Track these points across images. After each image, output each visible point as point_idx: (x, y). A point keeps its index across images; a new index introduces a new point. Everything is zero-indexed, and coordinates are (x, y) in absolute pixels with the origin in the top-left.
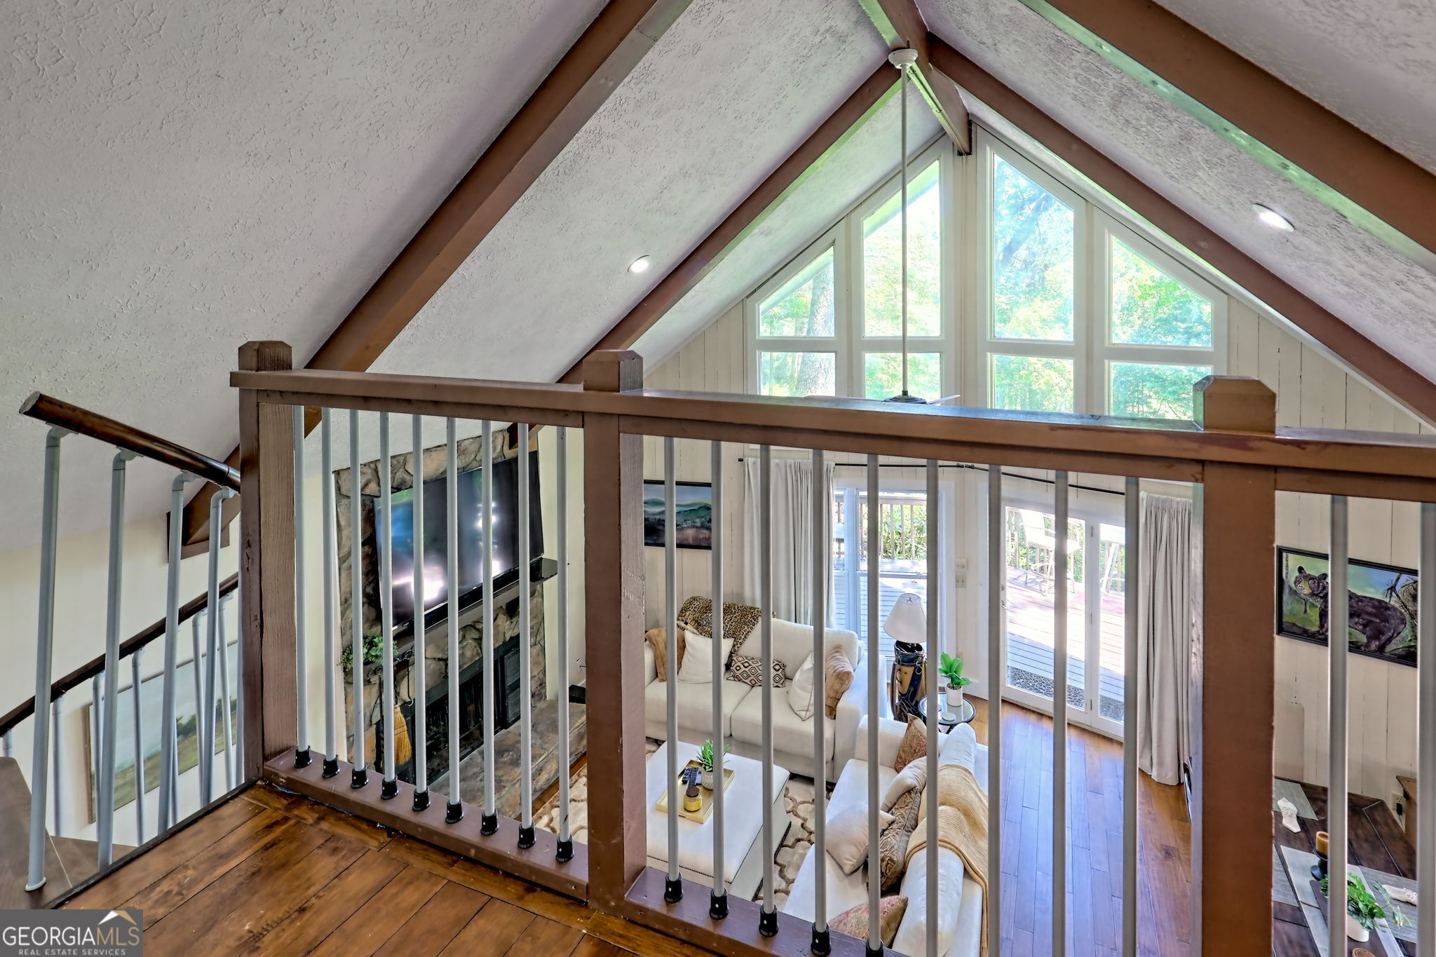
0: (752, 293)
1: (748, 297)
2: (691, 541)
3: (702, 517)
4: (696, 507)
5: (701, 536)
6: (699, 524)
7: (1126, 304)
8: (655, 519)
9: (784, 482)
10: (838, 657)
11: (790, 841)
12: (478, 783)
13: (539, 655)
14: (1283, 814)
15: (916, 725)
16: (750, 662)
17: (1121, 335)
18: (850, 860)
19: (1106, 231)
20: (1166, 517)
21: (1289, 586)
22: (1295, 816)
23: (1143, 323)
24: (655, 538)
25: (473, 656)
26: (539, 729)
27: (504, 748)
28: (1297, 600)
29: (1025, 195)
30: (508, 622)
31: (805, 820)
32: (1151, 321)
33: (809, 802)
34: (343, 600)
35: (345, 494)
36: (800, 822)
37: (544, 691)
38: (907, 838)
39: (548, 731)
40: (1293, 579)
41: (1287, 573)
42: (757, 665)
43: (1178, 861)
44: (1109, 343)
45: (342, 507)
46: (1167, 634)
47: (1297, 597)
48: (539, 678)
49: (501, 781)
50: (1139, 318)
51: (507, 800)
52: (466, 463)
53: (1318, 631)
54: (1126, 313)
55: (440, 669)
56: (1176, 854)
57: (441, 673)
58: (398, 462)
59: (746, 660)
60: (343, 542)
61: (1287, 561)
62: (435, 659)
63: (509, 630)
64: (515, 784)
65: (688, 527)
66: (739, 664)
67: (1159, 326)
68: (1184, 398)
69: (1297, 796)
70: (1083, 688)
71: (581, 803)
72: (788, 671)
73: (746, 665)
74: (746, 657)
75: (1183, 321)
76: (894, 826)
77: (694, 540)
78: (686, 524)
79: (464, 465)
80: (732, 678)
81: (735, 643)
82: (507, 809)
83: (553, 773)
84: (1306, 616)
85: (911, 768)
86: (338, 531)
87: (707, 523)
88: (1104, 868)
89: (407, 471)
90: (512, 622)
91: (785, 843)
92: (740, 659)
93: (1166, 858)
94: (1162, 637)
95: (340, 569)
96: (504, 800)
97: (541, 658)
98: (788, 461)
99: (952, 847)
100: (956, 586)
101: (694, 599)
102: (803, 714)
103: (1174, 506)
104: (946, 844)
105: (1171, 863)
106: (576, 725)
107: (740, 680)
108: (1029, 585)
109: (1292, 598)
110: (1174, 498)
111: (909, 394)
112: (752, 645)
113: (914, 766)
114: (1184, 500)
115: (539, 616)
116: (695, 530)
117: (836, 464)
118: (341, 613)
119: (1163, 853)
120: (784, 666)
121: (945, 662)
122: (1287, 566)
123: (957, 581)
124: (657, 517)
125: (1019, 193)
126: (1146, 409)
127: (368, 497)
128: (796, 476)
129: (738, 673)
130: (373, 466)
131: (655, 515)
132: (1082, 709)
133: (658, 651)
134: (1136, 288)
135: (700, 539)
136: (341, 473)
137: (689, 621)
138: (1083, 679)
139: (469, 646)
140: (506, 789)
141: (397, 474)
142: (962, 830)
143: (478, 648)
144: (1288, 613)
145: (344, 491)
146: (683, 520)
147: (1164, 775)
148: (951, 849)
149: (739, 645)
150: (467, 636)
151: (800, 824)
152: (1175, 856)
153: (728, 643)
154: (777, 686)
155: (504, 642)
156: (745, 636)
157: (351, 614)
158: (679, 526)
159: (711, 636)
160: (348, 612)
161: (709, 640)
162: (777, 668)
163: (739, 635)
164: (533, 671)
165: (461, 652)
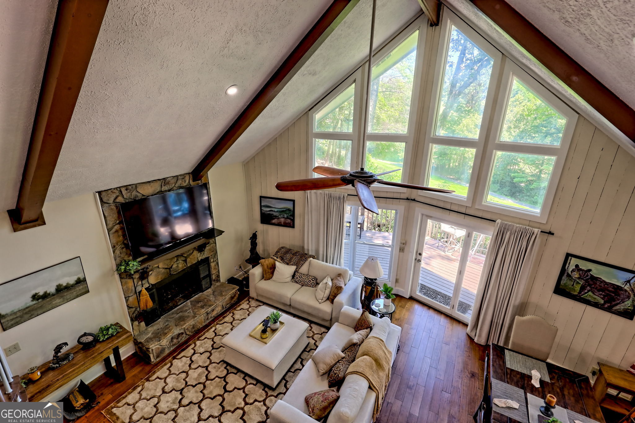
0: (312, 108)
1: (310, 110)
2: (282, 224)
3: (287, 214)
4: (285, 210)
5: (287, 222)
6: (286, 217)
7: (518, 118)
9: (323, 201)
10: (339, 279)
11: (308, 349)
12: (187, 314)
13: (215, 266)
14: (533, 378)
15: (365, 314)
16: (302, 276)
17: (506, 136)
18: (322, 370)
19: (511, 73)
20: (508, 233)
21: (568, 272)
22: (539, 380)
23: (525, 127)
24: (267, 221)
25: (183, 267)
26: (215, 294)
27: (199, 300)
28: (570, 280)
29: (475, 58)
30: (199, 254)
31: (316, 341)
32: (529, 127)
33: (319, 334)
34: (113, 246)
35: (105, 202)
36: (314, 342)
37: (219, 279)
38: (348, 366)
39: (218, 295)
40: (571, 270)
41: (568, 267)
42: (305, 277)
43: (477, 380)
44: (498, 141)
45: (106, 207)
46: (496, 286)
47: (570, 278)
48: (216, 274)
49: (195, 314)
50: (523, 125)
51: (198, 321)
52: (170, 188)
53: (577, 295)
54: (517, 122)
55: (167, 272)
56: (477, 376)
57: (168, 273)
58: (132, 187)
60: (109, 222)
61: (570, 261)
62: (164, 268)
63: (200, 257)
64: (201, 315)
65: (281, 218)
66: (297, 276)
67: (533, 129)
68: (537, 163)
69: (543, 369)
70: (451, 295)
71: (228, 324)
72: (318, 281)
73: (301, 277)
74: (301, 274)
75: (545, 127)
76: (344, 360)
77: (284, 223)
78: (280, 216)
79: (169, 189)
80: (295, 282)
81: (297, 267)
82: (198, 324)
83: (219, 311)
84: (572, 287)
85: (358, 334)
86: (105, 218)
87: (289, 217)
88: (442, 378)
89: (138, 192)
90: (201, 254)
91: (306, 350)
92: (298, 274)
93: (471, 377)
94: (492, 288)
95: (109, 234)
96: (196, 321)
97: (217, 267)
98: (326, 192)
99: (365, 377)
100: (400, 252)
101: (282, 248)
102: (320, 301)
103: (515, 228)
104: (362, 375)
105: (473, 380)
106: (230, 294)
107: (297, 283)
108: (439, 248)
109: (568, 278)
110: (515, 224)
111: (365, 170)
112: (304, 269)
113: (360, 334)
114: (521, 226)
115: (215, 251)
116: (284, 219)
117: (348, 195)
118: (113, 251)
119: (471, 375)
120: (317, 279)
121: (385, 287)
122: (570, 263)
123: (400, 250)
124: (268, 212)
125: (473, 58)
126: (517, 167)
127: (118, 203)
128: (329, 199)
129: (297, 280)
130: (118, 189)
131: (267, 211)
132: (449, 308)
133: (265, 270)
134: (526, 110)
135: (286, 223)
136: (102, 193)
137: (278, 257)
138: (452, 292)
139: (180, 263)
140: (197, 317)
141: (133, 193)
142: (372, 369)
143: (185, 264)
144: (563, 285)
145: (105, 200)
146: (279, 214)
147: (480, 341)
148: (364, 377)
149: (298, 269)
150: (179, 259)
151: (313, 343)
152: (476, 377)
153: (293, 268)
154: (312, 287)
155: (198, 261)
156: (301, 266)
157: (118, 252)
158: (277, 216)
159: (288, 264)
160: (116, 251)
161: (286, 266)
162: (313, 279)
163: (298, 265)
164: (213, 272)
165: (176, 265)
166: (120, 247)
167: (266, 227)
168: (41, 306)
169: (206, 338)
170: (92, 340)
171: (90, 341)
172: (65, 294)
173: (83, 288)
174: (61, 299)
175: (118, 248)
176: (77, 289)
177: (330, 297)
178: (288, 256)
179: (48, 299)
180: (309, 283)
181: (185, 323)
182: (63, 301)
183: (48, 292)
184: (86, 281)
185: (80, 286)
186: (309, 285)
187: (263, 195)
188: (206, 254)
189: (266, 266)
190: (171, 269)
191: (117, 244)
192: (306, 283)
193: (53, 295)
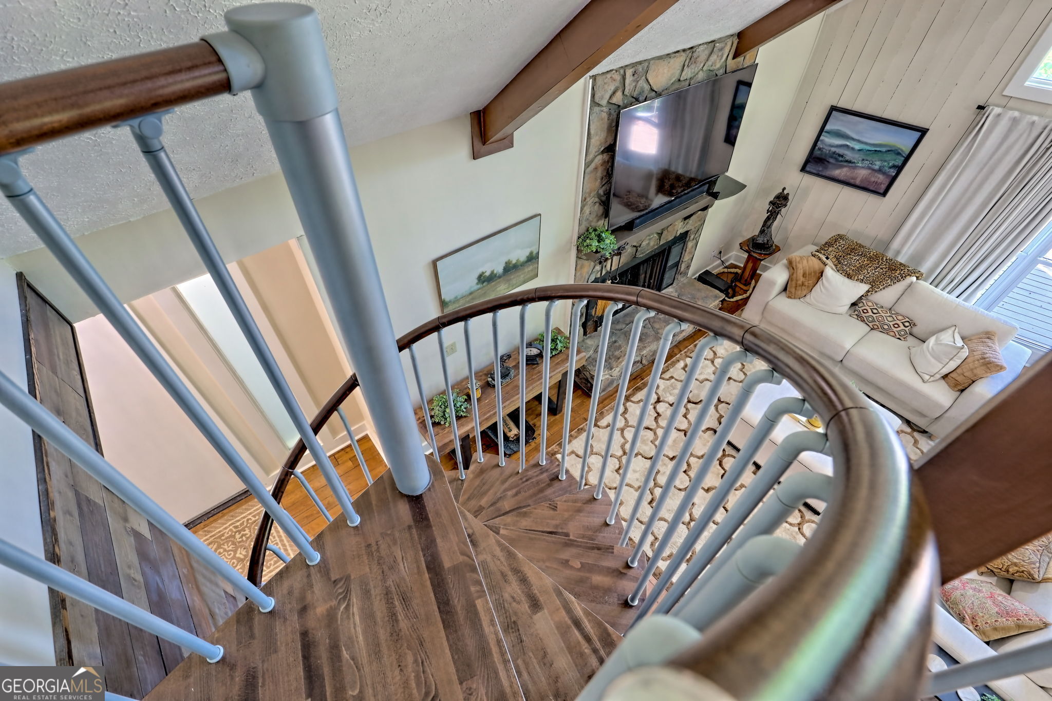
2: (858, 182)
3: (885, 161)
4: (884, 149)
5: (873, 179)
6: (876, 167)
8: (830, 151)
13: (692, 247)
16: (879, 310)
24: (820, 169)
25: (654, 245)
30: (683, 223)
34: (583, 199)
35: (597, 102)
37: (688, 271)
42: (886, 315)
45: (595, 114)
48: (688, 263)
55: (633, 252)
57: (633, 255)
58: (643, 68)
59: (875, 307)
60: (590, 150)
63: (681, 229)
65: (863, 168)
66: (867, 308)
72: (916, 331)
73: (875, 311)
74: (876, 304)
77: (862, 181)
78: (862, 163)
79: (691, 75)
80: (855, 317)
81: (871, 289)
86: (587, 139)
87: (887, 168)
89: (647, 80)
92: (870, 304)
95: (584, 174)
101: (841, 237)
102: (925, 376)
107: (862, 321)
112: (887, 297)
115: (703, 220)
116: (869, 171)
118: (581, 208)
120: (916, 326)
124: (833, 149)
127: (614, 106)
129: (863, 315)
130: (622, 71)
131: (832, 146)
133: (795, 275)
135: (869, 182)
136: (598, 80)
137: (831, 257)
139: (654, 238)
141: (639, 83)
143: (658, 241)
145: (597, 100)
146: (860, 159)
149: (873, 292)
153: (863, 288)
154: (899, 339)
155: (675, 237)
156: (884, 288)
157: (587, 210)
158: (854, 163)
159: (849, 276)
160: (585, 208)
161: (846, 280)
162: (907, 324)
163: (875, 285)
164: (686, 258)
165: (647, 242)
166: (591, 200)
167: (808, 179)
168: (485, 293)
169: (672, 377)
170: (536, 353)
171: (533, 354)
172: (512, 277)
173: (532, 270)
174: (507, 285)
175: (590, 201)
176: (526, 270)
177: (953, 375)
178: (855, 260)
179: (493, 283)
180: (895, 330)
181: (645, 347)
182: (508, 288)
183: (495, 272)
184: (538, 258)
185: (530, 265)
186: (892, 334)
187: (842, 104)
188: (691, 224)
189: (802, 271)
190: (639, 249)
191: (590, 193)
192: (886, 327)
193: (500, 277)
